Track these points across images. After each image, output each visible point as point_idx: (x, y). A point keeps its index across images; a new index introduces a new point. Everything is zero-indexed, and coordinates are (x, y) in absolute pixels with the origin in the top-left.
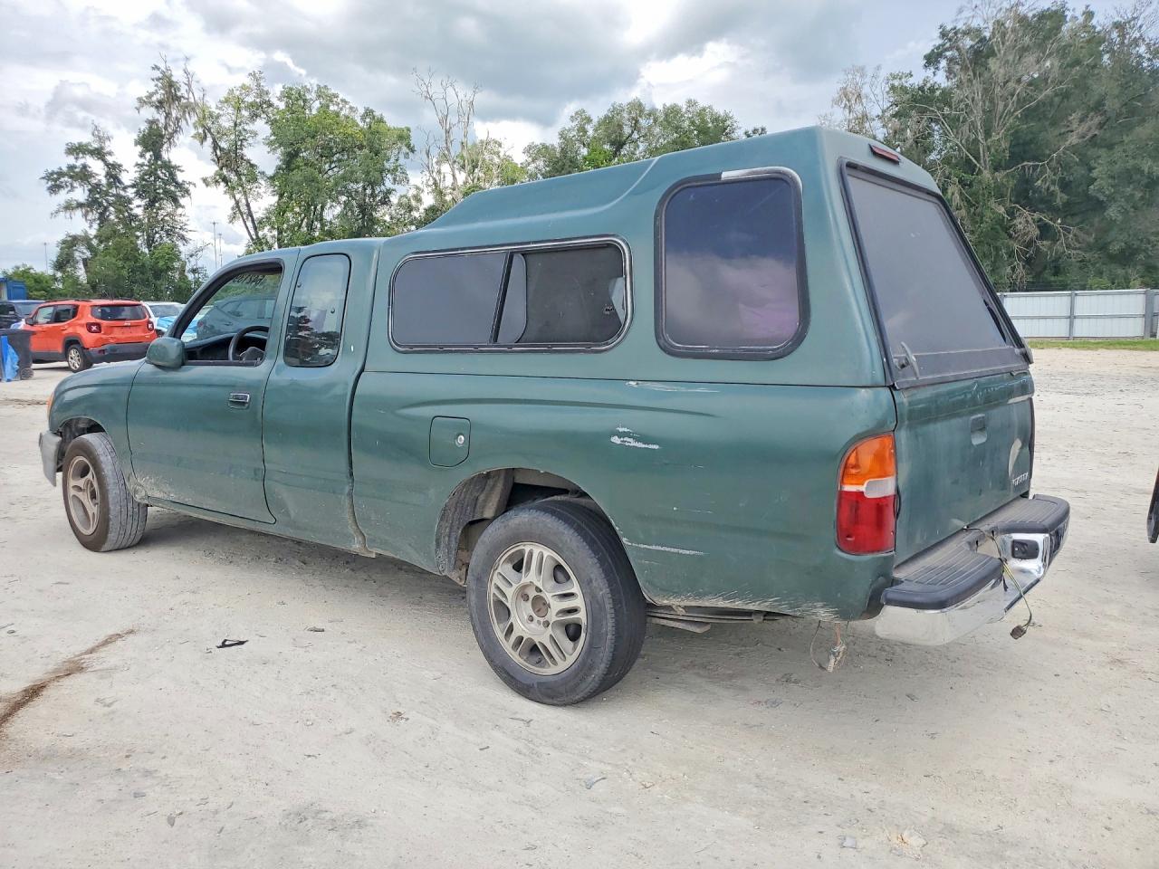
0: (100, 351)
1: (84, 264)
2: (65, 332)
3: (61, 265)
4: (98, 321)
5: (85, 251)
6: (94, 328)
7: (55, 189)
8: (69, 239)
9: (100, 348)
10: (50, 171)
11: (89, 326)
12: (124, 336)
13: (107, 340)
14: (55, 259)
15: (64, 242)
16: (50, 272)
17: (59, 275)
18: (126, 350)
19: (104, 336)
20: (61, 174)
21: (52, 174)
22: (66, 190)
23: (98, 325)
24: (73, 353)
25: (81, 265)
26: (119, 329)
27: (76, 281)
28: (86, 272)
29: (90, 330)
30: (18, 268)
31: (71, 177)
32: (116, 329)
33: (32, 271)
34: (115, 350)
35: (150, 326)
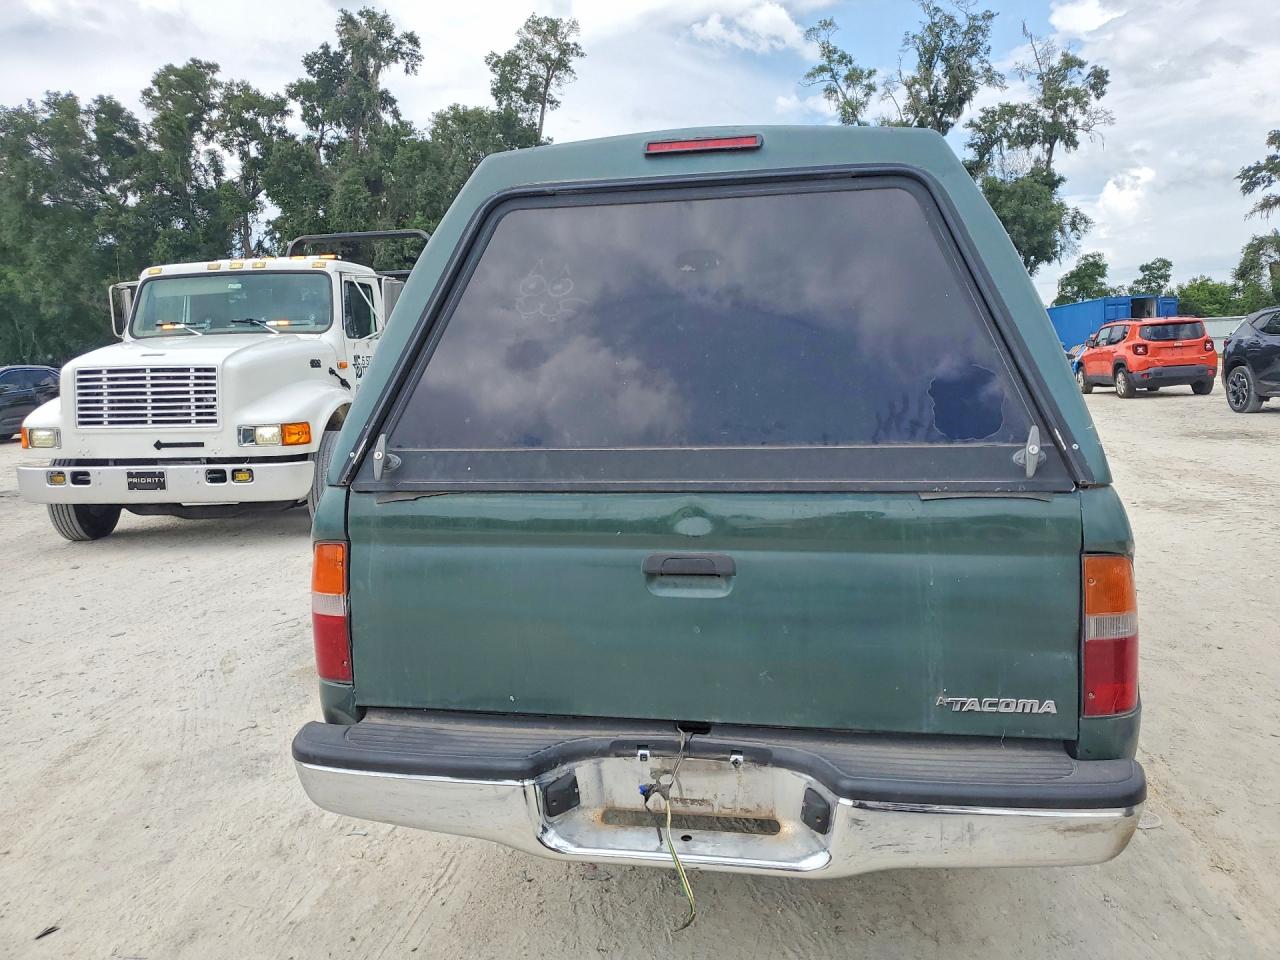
0: (1143, 375)
1: (1270, 269)
2: (1115, 355)
3: (1242, 273)
4: (1146, 342)
5: (1273, 254)
6: (1140, 350)
7: (1248, 188)
8: (1255, 242)
9: (1145, 372)
10: (1246, 168)
11: (1135, 348)
12: (1174, 358)
13: (1153, 362)
14: (1237, 267)
15: (1250, 246)
16: (1230, 281)
17: (1241, 283)
18: (1174, 374)
19: (1151, 359)
20: (1258, 169)
21: (1250, 169)
22: (1263, 185)
23: (1145, 346)
24: (1120, 377)
25: (1267, 272)
26: (1169, 350)
27: (1257, 289)
28: (1272, 278)
29: (1136, 353)
30: (1195, 280)
31: (1270, 170)
32: (1163, 351)
33: (1210, 283)
34: (1161, 374)
35: (1208, 346)
